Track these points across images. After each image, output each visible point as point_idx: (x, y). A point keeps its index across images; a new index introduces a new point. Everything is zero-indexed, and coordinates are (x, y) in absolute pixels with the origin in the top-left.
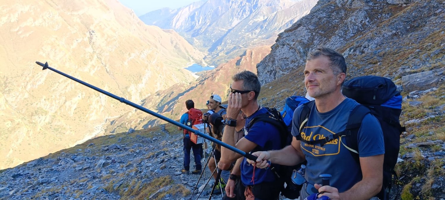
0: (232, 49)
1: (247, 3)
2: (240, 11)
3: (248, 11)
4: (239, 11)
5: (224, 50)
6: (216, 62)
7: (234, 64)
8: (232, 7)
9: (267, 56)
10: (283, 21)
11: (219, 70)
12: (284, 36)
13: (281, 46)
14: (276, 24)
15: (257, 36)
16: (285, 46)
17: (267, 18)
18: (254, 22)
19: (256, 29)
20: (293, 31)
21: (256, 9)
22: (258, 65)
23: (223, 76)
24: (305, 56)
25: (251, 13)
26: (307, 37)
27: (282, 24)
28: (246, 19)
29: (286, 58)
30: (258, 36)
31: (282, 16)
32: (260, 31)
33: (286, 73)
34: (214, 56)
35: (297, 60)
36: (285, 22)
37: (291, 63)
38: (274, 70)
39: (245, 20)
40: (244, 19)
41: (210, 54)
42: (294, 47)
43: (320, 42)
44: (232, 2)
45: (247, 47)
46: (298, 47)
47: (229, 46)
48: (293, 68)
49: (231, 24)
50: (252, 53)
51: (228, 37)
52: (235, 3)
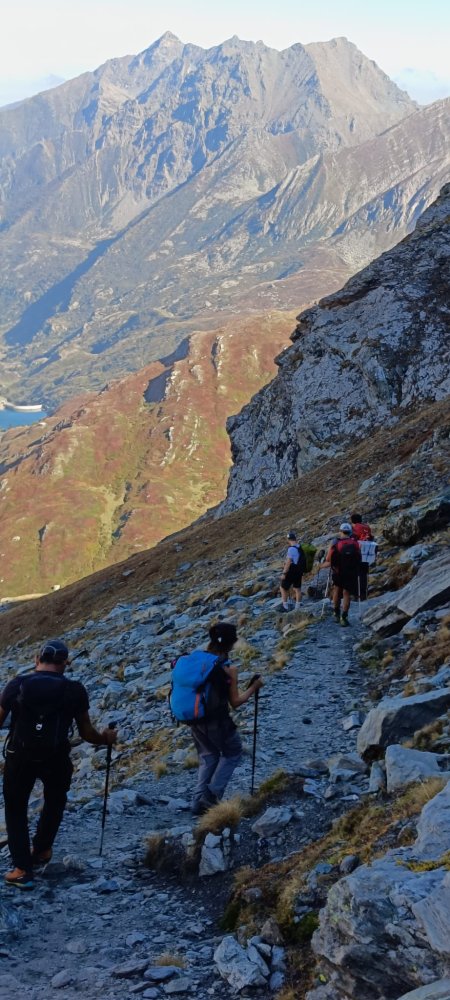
0: (124, 327)
1: (178, 125)
2: (147, 158)
3: (186, 158)
4: (141, 159)
5: (85, 332)
6: (49, 389)
7: (135, 395)
8: (109, 144)
9: (265, 388)
10: (349, 195)
11: (69, 426)
12: (320, 322)
13: (312, 358)
14: (319, 211)
15: (235, 268)
16: (325, 358)
17: (278, 186)
18: (216, 207)
19: (230, 235)
20: (351, 302)
21: (222, 150)
22: (233, 421)
23: (92, 450)
24: (394, 394)
25: (201, 167)
26: (398, 328)
27: (347, 209)
28: (178, 193)
29: (328, 401)
30: (240, 265)
31: (344, 174)
32: (247, 246)
33: (330, 453)
34: (37, 362)
35: (369, 408)
36: (360, 199)
37: (349, 419)
38: (290, 442)
39: (171, 198)
40: (169, 195)
41: (13, 356)
42: (354, 361)
43: (441, 346)
44: (106, 122)
45: (191, 317)
46: (369, 364)
47: (108, 313)
48: (353, 436)
49: (108, 218)
50: (215, 345)
51: (99, 275)
52: (121, 125)
